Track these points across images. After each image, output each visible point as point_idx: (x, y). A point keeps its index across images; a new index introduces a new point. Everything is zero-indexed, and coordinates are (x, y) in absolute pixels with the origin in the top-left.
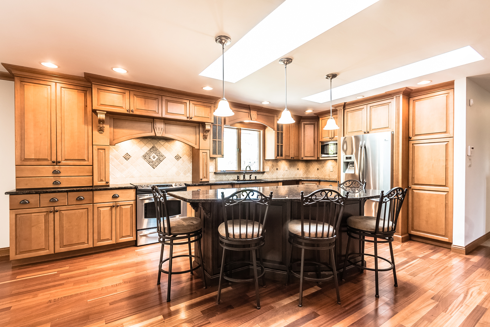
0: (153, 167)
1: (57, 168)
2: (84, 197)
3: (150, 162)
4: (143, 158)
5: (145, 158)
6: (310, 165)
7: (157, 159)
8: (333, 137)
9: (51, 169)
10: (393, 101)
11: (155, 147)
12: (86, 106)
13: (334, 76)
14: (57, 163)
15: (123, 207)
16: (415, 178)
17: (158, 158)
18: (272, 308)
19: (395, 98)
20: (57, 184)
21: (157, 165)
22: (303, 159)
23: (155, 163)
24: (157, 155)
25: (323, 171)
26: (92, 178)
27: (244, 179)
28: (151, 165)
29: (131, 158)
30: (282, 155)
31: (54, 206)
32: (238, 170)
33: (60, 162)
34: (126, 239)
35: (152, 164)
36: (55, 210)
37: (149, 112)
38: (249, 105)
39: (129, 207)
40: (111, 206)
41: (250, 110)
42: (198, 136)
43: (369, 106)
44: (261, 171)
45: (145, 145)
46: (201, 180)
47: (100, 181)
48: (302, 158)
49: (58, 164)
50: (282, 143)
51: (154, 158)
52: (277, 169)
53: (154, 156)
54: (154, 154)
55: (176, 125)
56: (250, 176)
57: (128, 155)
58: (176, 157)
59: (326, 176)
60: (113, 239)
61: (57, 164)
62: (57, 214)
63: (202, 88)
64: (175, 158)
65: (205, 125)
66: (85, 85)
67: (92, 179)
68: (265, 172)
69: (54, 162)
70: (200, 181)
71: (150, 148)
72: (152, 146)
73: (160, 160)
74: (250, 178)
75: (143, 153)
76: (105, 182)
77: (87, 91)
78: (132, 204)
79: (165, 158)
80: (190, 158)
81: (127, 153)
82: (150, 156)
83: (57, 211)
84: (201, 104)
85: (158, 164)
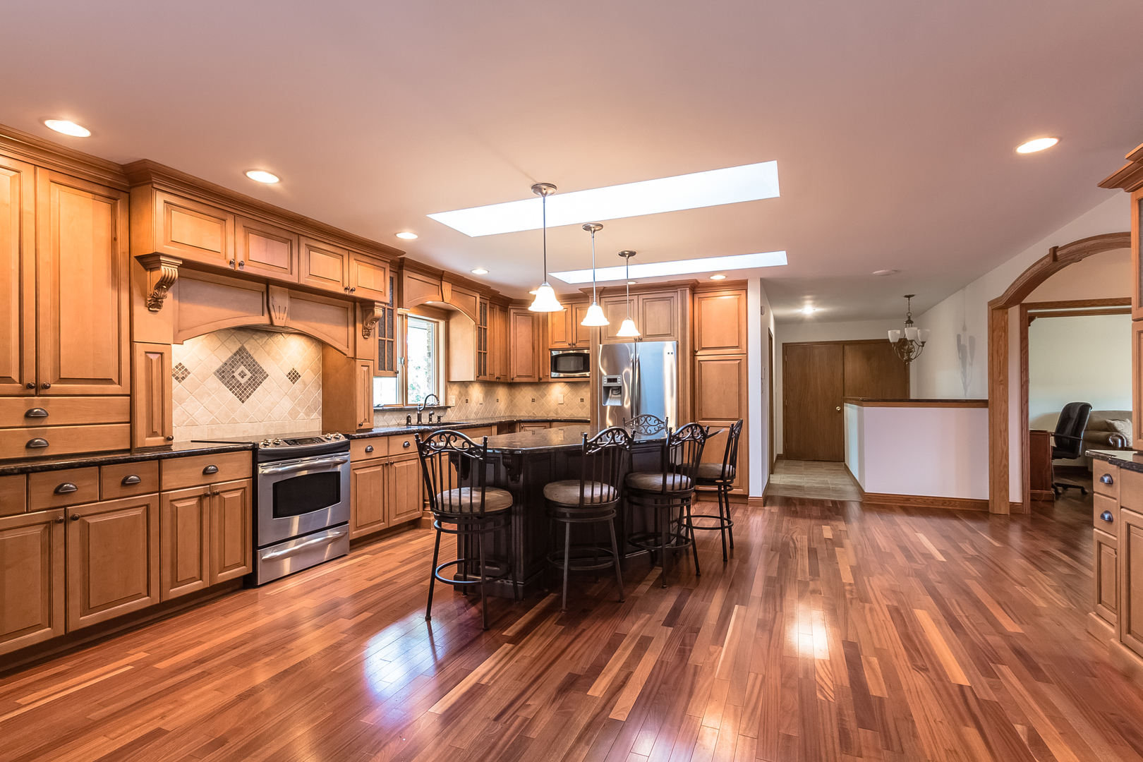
0: (240, 399)
1: (37, 403)
2: (141, 476)
3: (234, 387)
4: (218, 377)
5: (223, 377)
6: (517, 393)
7: (249, 379)
8: (574, 342)
9: (21, 404)
10: (677, 297)
11: (245, 349)
12: (115, 239)
13: (632, 254)
14: (37, 388)
15: (226, 496)
16: (703, 410)
17: (252, 377)
18: (637, 598)
19: (679, 292)
20: (39, 447)
21: (250, 394)
22: (514, 381)
23: (245, 389)
24: (249, 370)
25: (543, 404)
26: (129, 429)
27: (420, 423)
28: (236, 395)
29: (189, 376)
30: (485, 374)
31: (65, 507)
32: (403, 404)
33: (46, 387)
34: (231, 574)
35: (238, 392)
36: (70, 515)
37: (274, 268)
38: (443, 271)
39: (238, 494)
40: (200, 496)
41: (441, 280)
42: (351, 329)
43: (641, 297)
44: (442, 404)
45: (223, 343)
46: (360, 425)
47: (149, 437)
48: (512, 379)
49: (42, 392)
50: (485, 349)
51: (243, 377)
52: (467, 401)
53: (242, 372)
54: (242, 368)
55: (311, 303)
56: (430, 415)
57: (183, 367)
58: (289, 374)
59: (550, 411)
60: (204, 578)
61: (36, 393)
62: (74, 527)
63: (395, 235)
64: (287, 376)
65: (374, 306)
66: (116, 184)
67: (129, 431)
68: (450, 407)
69: (29, 387)
70: (358, 428)
71: (234, 351)
72: (238, 347)
73: (256, 382)
74: (430, 420)
75: (218, 365)
76: (163, 438)
77: (117, 200)
78: (244, 488)
79: (267, 376)
80: (318, 378)
81: (180, 364)
82: (233, 372)
83: (74, 518)
84: (370, 262)
85: (252, 392)
